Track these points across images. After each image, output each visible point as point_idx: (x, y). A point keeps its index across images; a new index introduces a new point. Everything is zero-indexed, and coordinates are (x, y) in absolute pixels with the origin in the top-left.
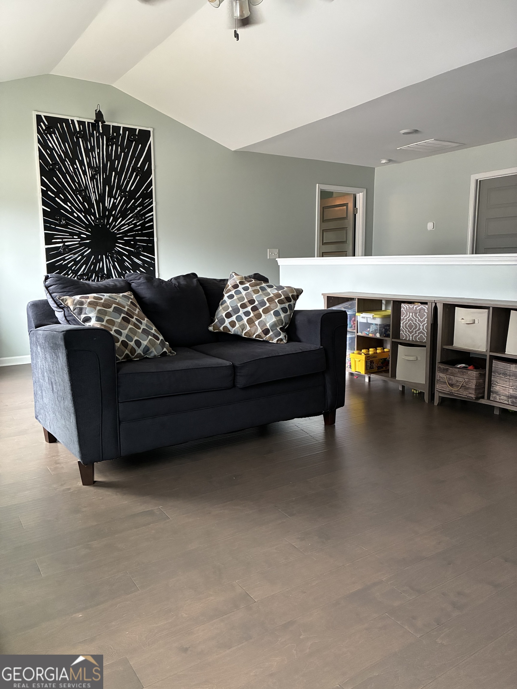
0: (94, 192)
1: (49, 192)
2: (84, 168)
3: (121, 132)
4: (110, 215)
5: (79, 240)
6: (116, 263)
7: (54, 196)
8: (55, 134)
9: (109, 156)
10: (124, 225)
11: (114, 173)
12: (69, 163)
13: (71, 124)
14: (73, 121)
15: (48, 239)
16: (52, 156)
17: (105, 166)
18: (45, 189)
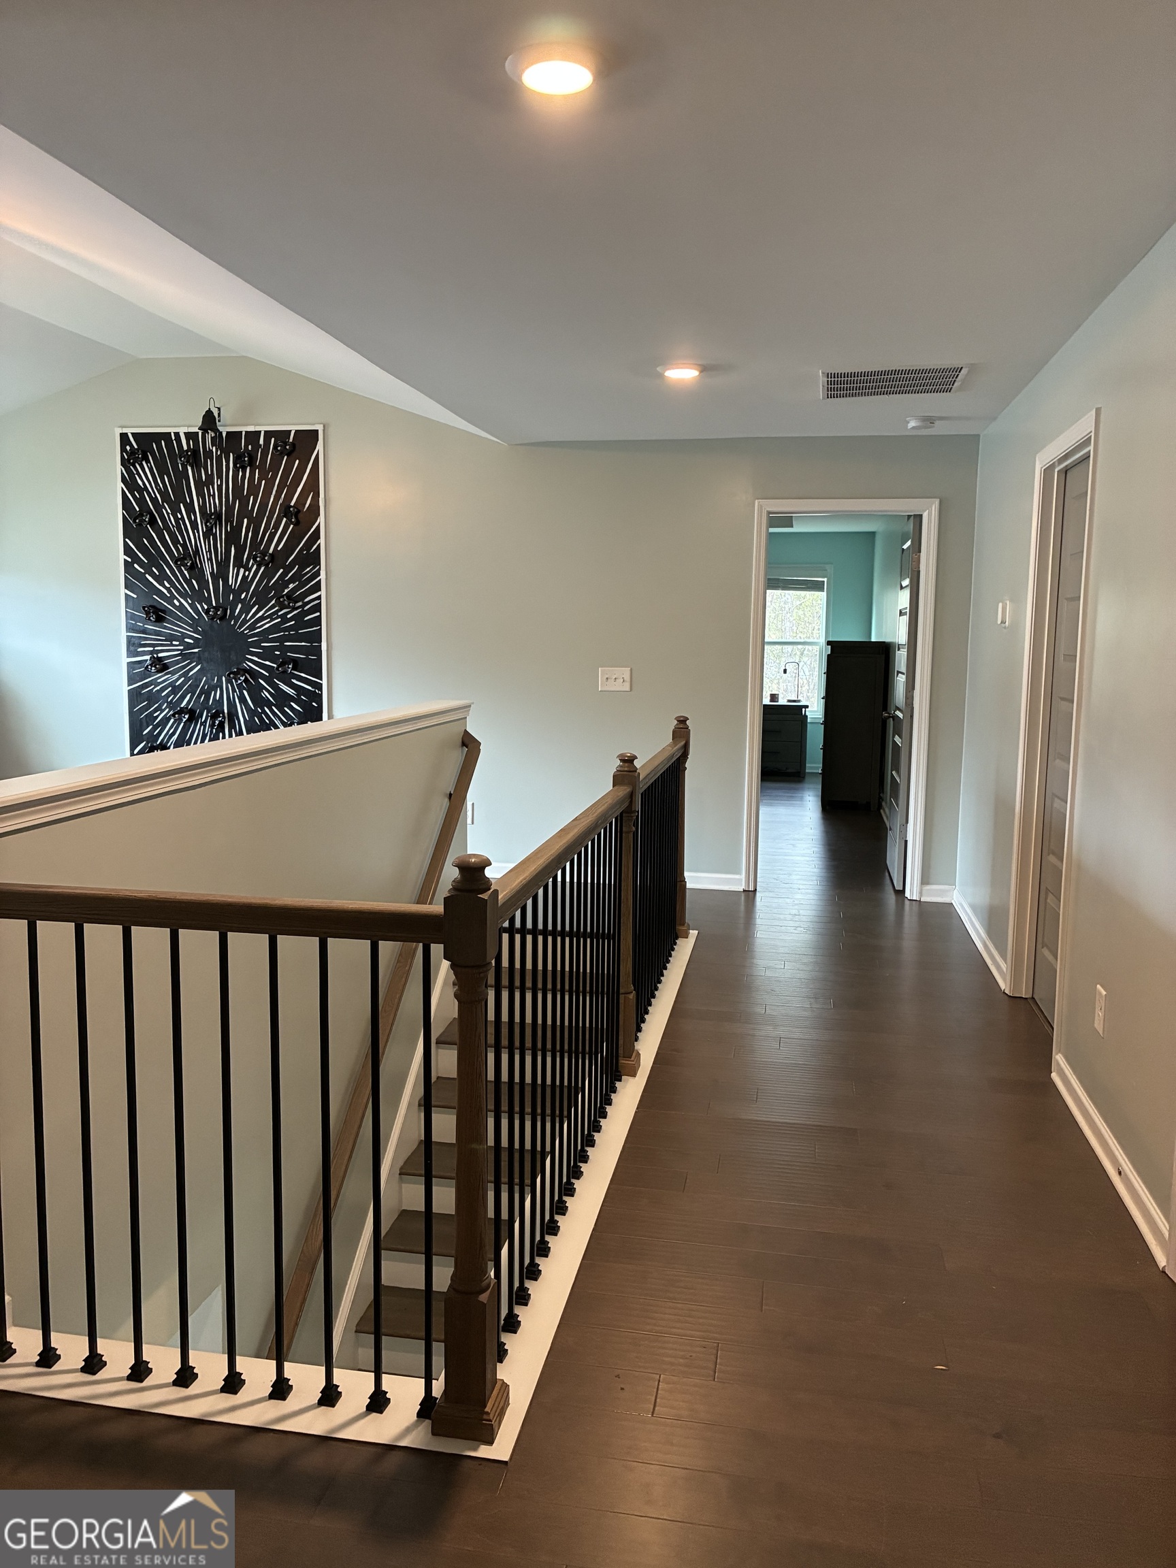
0: (210, 559)
1: (136, 566)
2: (193, 518)
3: (261, 442)
4: (237, 600)
5: (182, 648)
6: (245, 692)
7: (143, 571)
8: (148, 461)
9: (238, 488)
10: (262, 618)
11: (246, 520)
12: (169, 511)
13: (174, 441)
14: (177, 434)
15: (133, 647)
16: (142, 502)
17: (230, 509)
18: (129, 560)
